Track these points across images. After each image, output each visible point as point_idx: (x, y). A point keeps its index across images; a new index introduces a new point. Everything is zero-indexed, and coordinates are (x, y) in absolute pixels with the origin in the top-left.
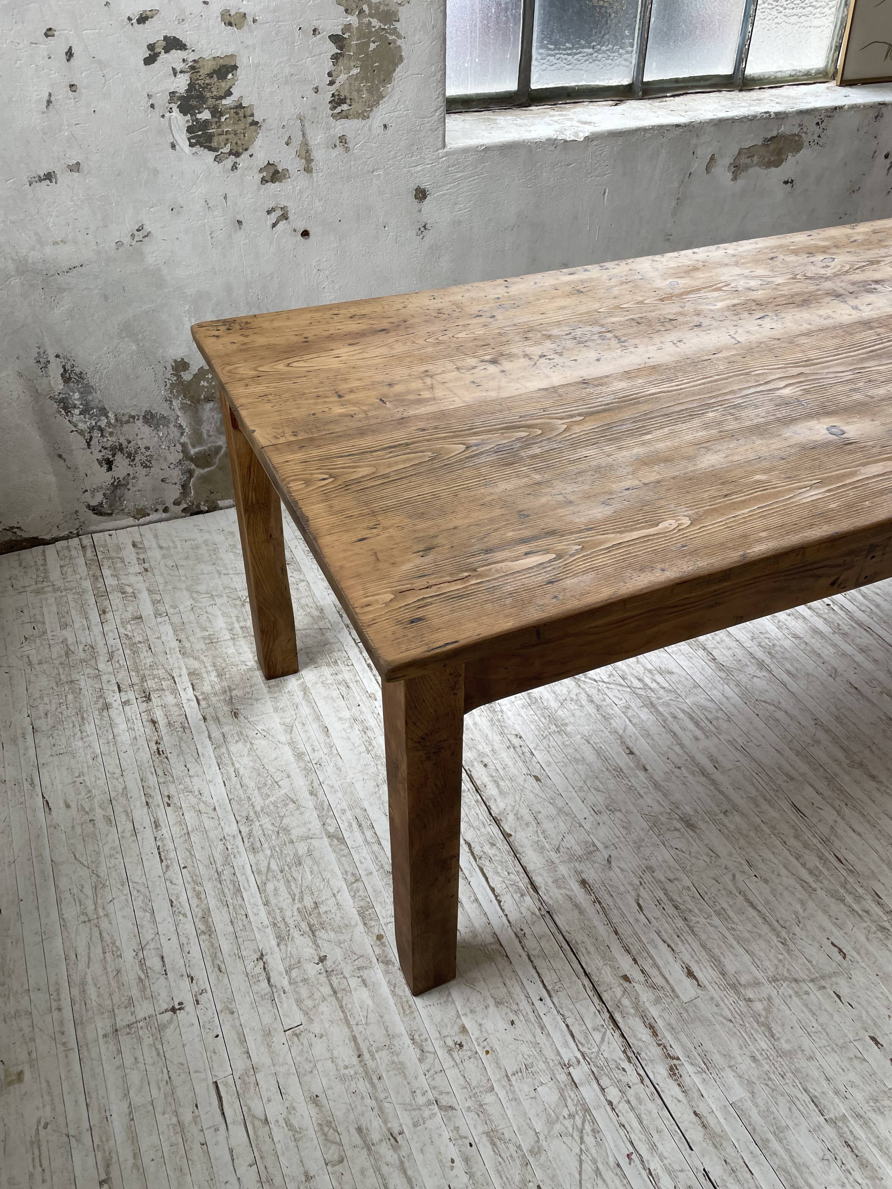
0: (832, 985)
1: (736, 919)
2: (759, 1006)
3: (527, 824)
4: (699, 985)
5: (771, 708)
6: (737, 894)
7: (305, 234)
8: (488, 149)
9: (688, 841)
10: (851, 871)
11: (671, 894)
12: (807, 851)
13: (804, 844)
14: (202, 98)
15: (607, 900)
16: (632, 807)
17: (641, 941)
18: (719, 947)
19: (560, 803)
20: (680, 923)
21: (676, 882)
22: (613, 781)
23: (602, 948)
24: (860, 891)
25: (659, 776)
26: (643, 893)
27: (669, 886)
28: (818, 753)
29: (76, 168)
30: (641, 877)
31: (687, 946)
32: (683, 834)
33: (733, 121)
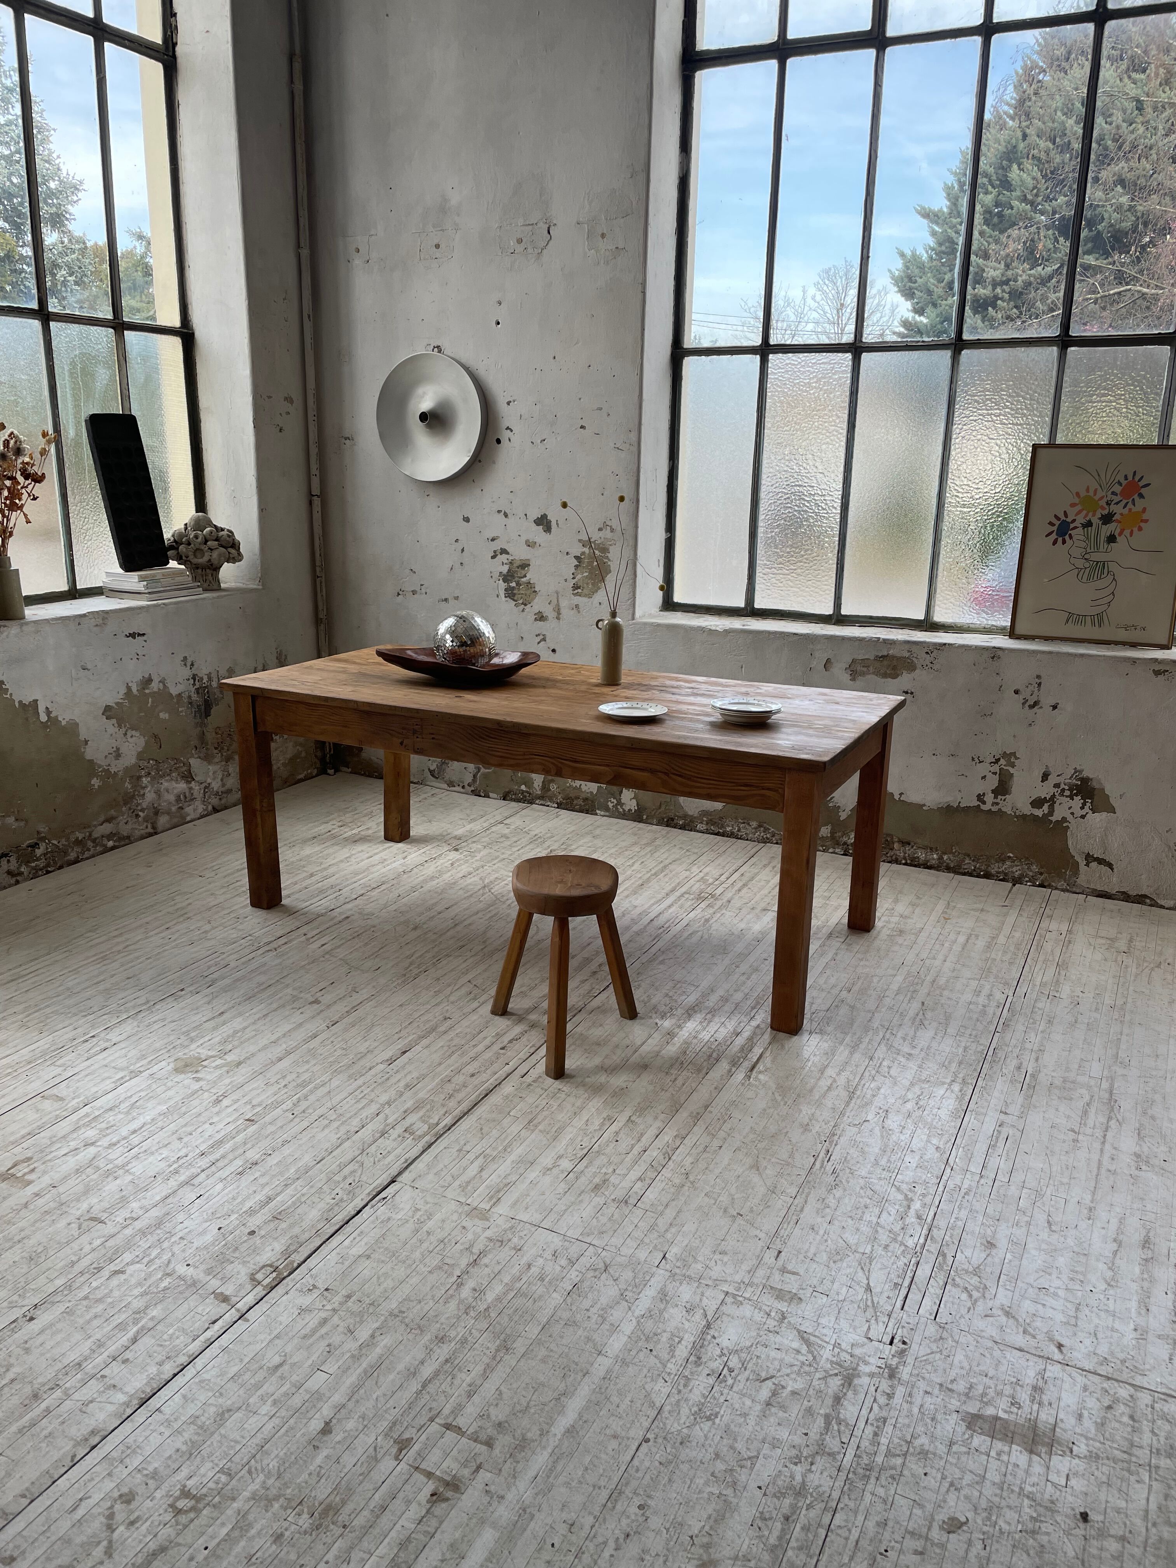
7: (554, 651)
8: (659, 625)
14: (513, 577)
29: (457, 598)
33: (843, 638)
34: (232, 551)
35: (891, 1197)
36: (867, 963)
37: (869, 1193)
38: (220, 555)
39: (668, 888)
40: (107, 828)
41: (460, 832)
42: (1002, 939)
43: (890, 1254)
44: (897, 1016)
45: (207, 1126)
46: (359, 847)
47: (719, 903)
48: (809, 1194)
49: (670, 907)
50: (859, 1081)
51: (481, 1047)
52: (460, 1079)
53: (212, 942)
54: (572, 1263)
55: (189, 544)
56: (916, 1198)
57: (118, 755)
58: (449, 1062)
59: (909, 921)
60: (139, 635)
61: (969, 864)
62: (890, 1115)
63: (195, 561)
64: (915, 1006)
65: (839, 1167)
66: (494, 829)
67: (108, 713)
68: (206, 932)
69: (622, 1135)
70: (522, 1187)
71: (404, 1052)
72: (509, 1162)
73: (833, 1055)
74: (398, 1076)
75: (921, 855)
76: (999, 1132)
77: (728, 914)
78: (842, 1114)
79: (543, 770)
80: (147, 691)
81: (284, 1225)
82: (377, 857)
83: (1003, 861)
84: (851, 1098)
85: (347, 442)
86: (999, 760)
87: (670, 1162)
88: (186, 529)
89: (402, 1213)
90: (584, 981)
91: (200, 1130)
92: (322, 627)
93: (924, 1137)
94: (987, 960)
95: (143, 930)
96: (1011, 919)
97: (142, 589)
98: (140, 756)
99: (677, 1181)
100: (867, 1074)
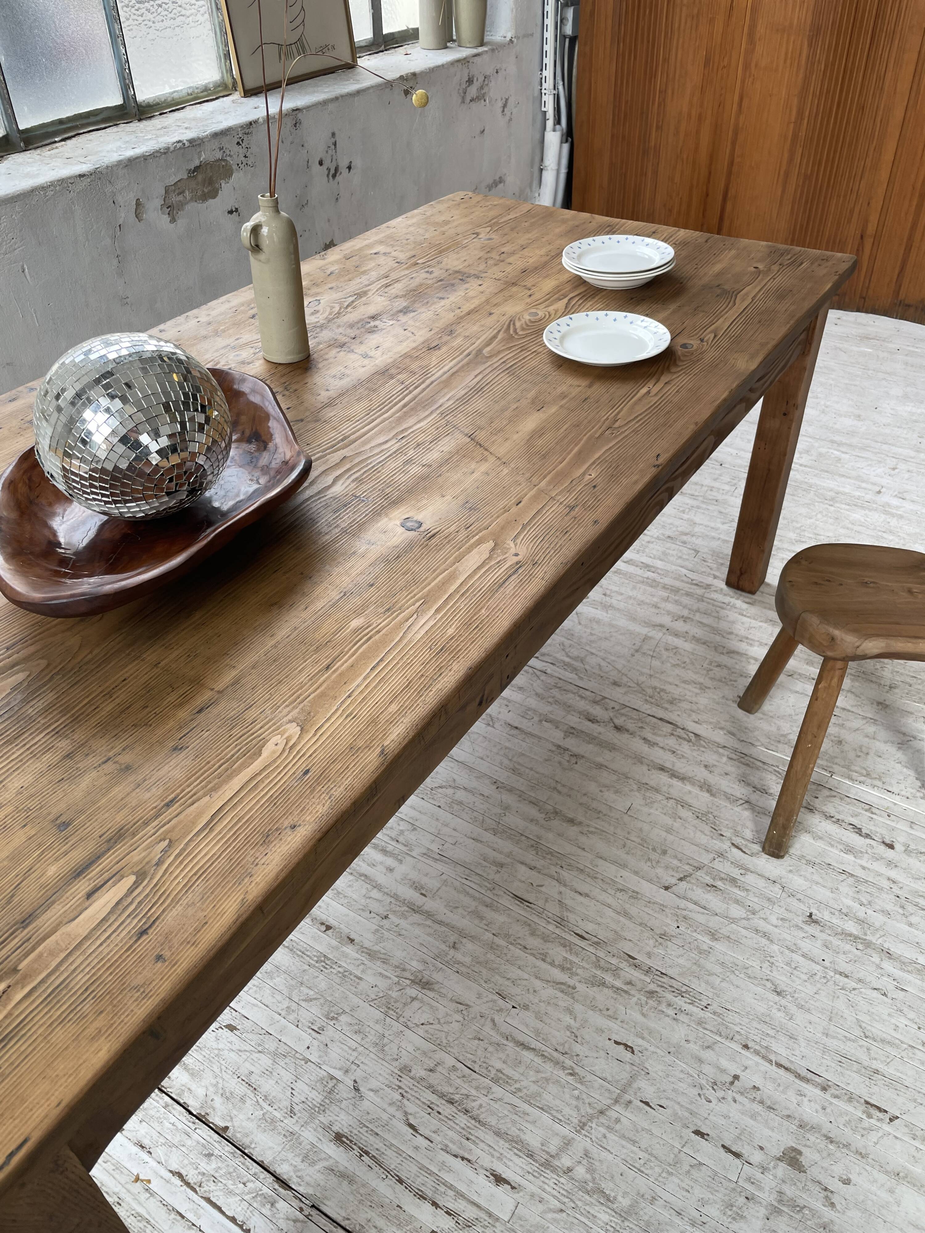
0: (635, 1094)
1: (516, 1076)
2: (580, 1172)
3: (242, 1100)
4: (513, 1188)
5: (450, 791)
6: (505, 1042)
9: (432, 1007)
10: (597, 943)
11: (439, 1088)
12: (549, 945)
13: (543, 938)
15: (373, 1144)
16: (356, 1000)
17: (431, 1173)
18: (514, 1122)
19: (271, 1045)
20: (463, 1120)
21: (439, 1069)
22: (321, 977)
23: (394, 1213)
24: (614, 961)
25: (368, 940)
26: (411, 1107)
27: (434, 1079)
28: (513, 820)
30: (400, 1087)
31: (482, 1145)
32: (422, 1001)
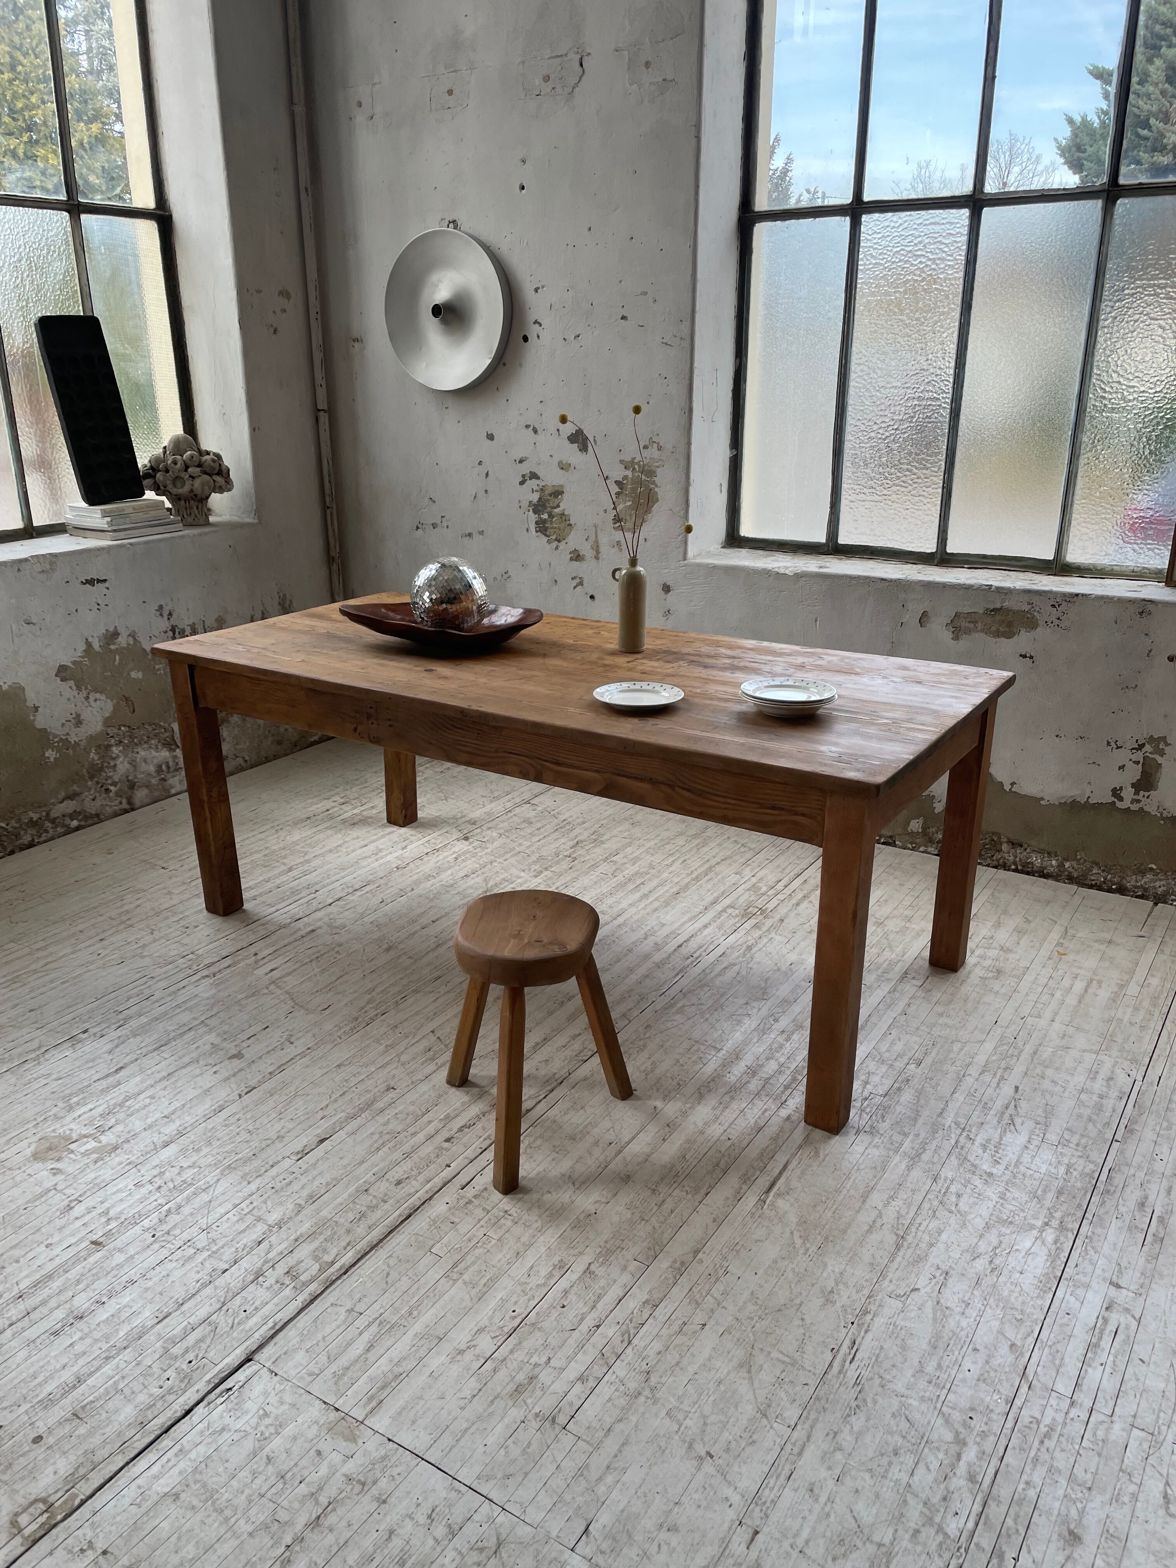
7: (591, 597)
10: (397, 1003)
14: (544, 506)
29: (481, 533)
33: (944, 586)
34: (218, 479)
35: (934, 1436)
36: (949, 1021)
37: (904, 1425)
38: (203, 484)
39: (709, 898)
40: (69, 806)
41: (477, 814)
42: (1133, 989)
43: (919, 1548)
44: (979, 1108)
45: (43, 1247)
46: (356, 832)
47: (769, 923)
48: (816, 1420)
49: (705, 927)
50: (913, 1219)
51: (421, 1137)
52: (383, 1187)
53: (147, 961)
54: (452, 1533)
55: (167, 471)
56: (970, 1441)
57: (78, 721)
58: (375, 1158)
59: (1011, 956)
60: (99, 581)
61: (1097, 875)
62: (950, 1280)
63: (175, 491)
64: (1007, 1090)
65: (865, 1373)
66: (517, 811)
67: (63, 674)
68: (144, 946)
69: (572, 1297)
70: (419, 1380)
71: (322, 1141)
72: (411, 1333)
73: (884, 1170)
74: (304, 1180)
75: (1036, 860)
76: (1106, 1321)
77: (778, 938)
78: (882, 1275)
79: (521, 772)
80: (113, 647)
81: (82, 1430)
82: (372, 847)
83: (1143, 873)
84: (898, 1247)
85: (356, 344)
86: (1143, 745)
87: (629, 1351)
88: (165, 452)
89: (246, 1418)
90: (575, 1037)
91: (30, 1255)
92: (335, 567)
93: (996, 1324)
94: (1111, 1020)
95: (73, 941)
96: (1148, 957)
97: (105, 527)
98: (107, 722)
99: (632, 1385)
100: (926, 1205)
